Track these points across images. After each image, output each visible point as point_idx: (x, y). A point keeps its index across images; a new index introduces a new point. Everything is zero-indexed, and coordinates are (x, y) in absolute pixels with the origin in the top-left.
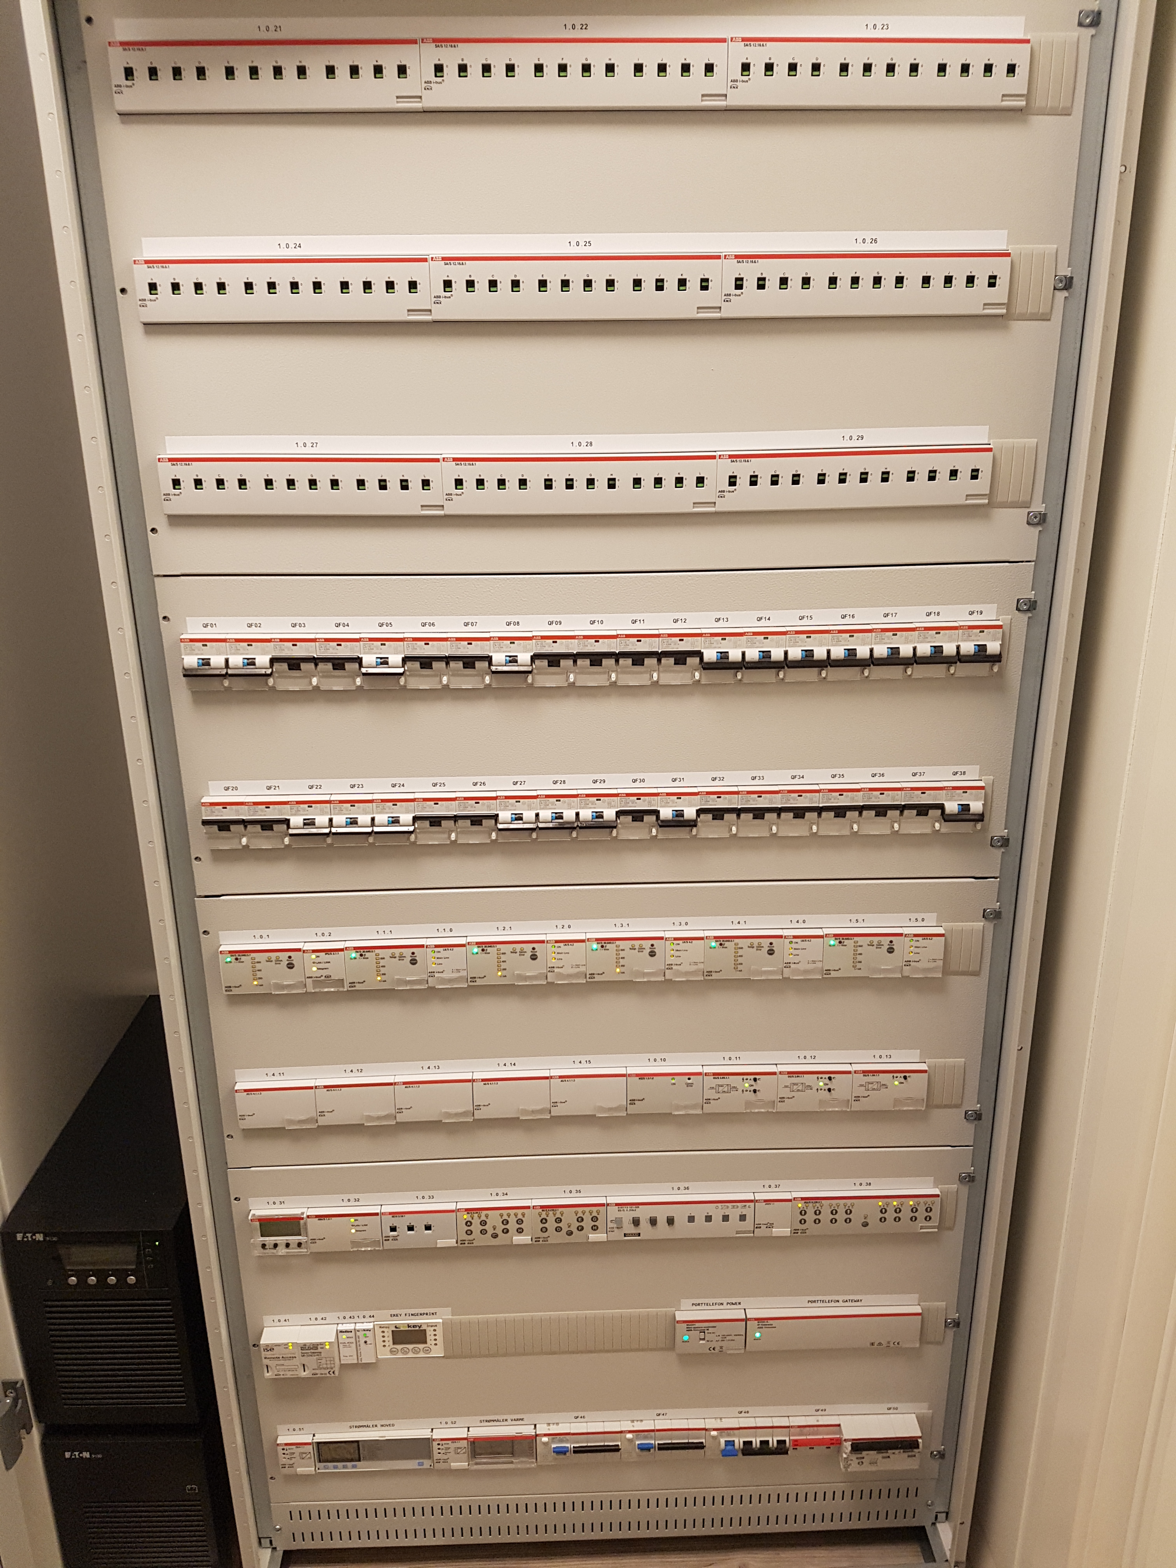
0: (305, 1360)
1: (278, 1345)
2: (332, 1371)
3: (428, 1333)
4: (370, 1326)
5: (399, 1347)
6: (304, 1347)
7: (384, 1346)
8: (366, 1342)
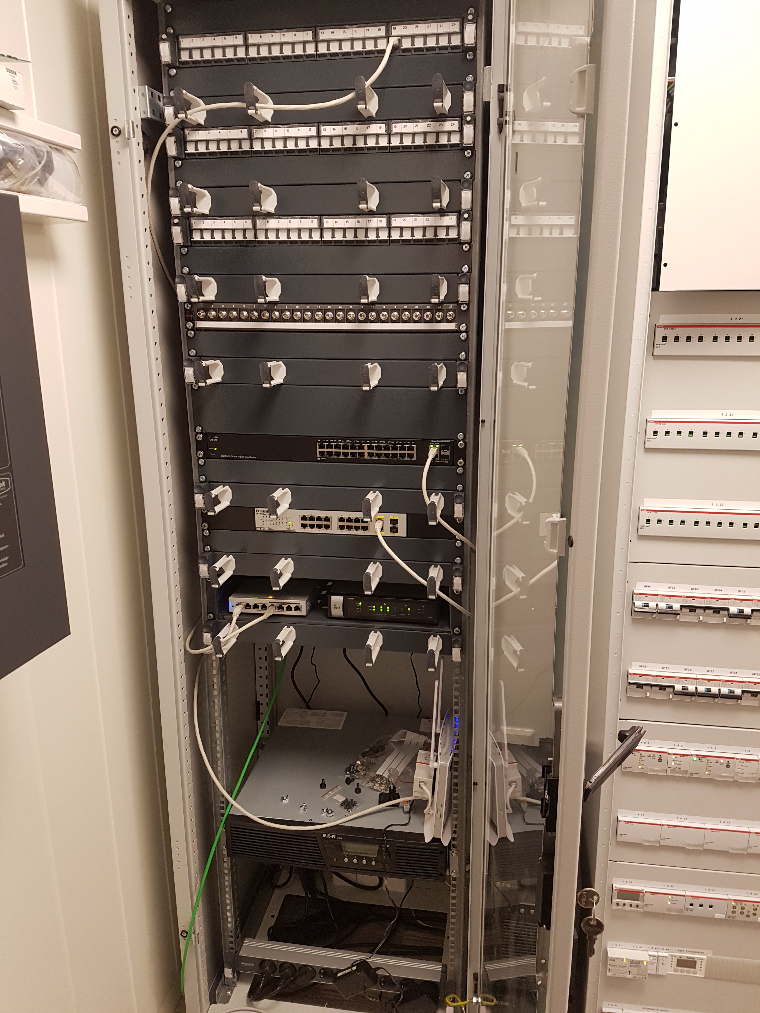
0: (631, 969)
1: (618, 959)
2: (644, 977)
3: (697, 963)
4: (666, 955)
5: (679, 968)
6: (632, 962)
7: (671, 967)
8: (663, 963)
